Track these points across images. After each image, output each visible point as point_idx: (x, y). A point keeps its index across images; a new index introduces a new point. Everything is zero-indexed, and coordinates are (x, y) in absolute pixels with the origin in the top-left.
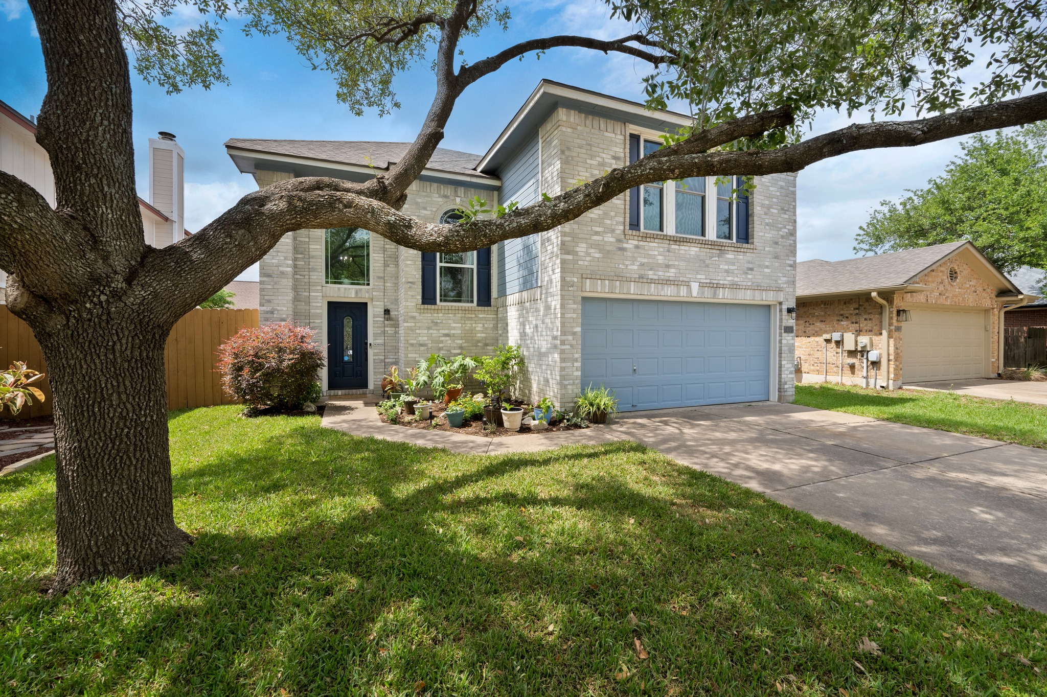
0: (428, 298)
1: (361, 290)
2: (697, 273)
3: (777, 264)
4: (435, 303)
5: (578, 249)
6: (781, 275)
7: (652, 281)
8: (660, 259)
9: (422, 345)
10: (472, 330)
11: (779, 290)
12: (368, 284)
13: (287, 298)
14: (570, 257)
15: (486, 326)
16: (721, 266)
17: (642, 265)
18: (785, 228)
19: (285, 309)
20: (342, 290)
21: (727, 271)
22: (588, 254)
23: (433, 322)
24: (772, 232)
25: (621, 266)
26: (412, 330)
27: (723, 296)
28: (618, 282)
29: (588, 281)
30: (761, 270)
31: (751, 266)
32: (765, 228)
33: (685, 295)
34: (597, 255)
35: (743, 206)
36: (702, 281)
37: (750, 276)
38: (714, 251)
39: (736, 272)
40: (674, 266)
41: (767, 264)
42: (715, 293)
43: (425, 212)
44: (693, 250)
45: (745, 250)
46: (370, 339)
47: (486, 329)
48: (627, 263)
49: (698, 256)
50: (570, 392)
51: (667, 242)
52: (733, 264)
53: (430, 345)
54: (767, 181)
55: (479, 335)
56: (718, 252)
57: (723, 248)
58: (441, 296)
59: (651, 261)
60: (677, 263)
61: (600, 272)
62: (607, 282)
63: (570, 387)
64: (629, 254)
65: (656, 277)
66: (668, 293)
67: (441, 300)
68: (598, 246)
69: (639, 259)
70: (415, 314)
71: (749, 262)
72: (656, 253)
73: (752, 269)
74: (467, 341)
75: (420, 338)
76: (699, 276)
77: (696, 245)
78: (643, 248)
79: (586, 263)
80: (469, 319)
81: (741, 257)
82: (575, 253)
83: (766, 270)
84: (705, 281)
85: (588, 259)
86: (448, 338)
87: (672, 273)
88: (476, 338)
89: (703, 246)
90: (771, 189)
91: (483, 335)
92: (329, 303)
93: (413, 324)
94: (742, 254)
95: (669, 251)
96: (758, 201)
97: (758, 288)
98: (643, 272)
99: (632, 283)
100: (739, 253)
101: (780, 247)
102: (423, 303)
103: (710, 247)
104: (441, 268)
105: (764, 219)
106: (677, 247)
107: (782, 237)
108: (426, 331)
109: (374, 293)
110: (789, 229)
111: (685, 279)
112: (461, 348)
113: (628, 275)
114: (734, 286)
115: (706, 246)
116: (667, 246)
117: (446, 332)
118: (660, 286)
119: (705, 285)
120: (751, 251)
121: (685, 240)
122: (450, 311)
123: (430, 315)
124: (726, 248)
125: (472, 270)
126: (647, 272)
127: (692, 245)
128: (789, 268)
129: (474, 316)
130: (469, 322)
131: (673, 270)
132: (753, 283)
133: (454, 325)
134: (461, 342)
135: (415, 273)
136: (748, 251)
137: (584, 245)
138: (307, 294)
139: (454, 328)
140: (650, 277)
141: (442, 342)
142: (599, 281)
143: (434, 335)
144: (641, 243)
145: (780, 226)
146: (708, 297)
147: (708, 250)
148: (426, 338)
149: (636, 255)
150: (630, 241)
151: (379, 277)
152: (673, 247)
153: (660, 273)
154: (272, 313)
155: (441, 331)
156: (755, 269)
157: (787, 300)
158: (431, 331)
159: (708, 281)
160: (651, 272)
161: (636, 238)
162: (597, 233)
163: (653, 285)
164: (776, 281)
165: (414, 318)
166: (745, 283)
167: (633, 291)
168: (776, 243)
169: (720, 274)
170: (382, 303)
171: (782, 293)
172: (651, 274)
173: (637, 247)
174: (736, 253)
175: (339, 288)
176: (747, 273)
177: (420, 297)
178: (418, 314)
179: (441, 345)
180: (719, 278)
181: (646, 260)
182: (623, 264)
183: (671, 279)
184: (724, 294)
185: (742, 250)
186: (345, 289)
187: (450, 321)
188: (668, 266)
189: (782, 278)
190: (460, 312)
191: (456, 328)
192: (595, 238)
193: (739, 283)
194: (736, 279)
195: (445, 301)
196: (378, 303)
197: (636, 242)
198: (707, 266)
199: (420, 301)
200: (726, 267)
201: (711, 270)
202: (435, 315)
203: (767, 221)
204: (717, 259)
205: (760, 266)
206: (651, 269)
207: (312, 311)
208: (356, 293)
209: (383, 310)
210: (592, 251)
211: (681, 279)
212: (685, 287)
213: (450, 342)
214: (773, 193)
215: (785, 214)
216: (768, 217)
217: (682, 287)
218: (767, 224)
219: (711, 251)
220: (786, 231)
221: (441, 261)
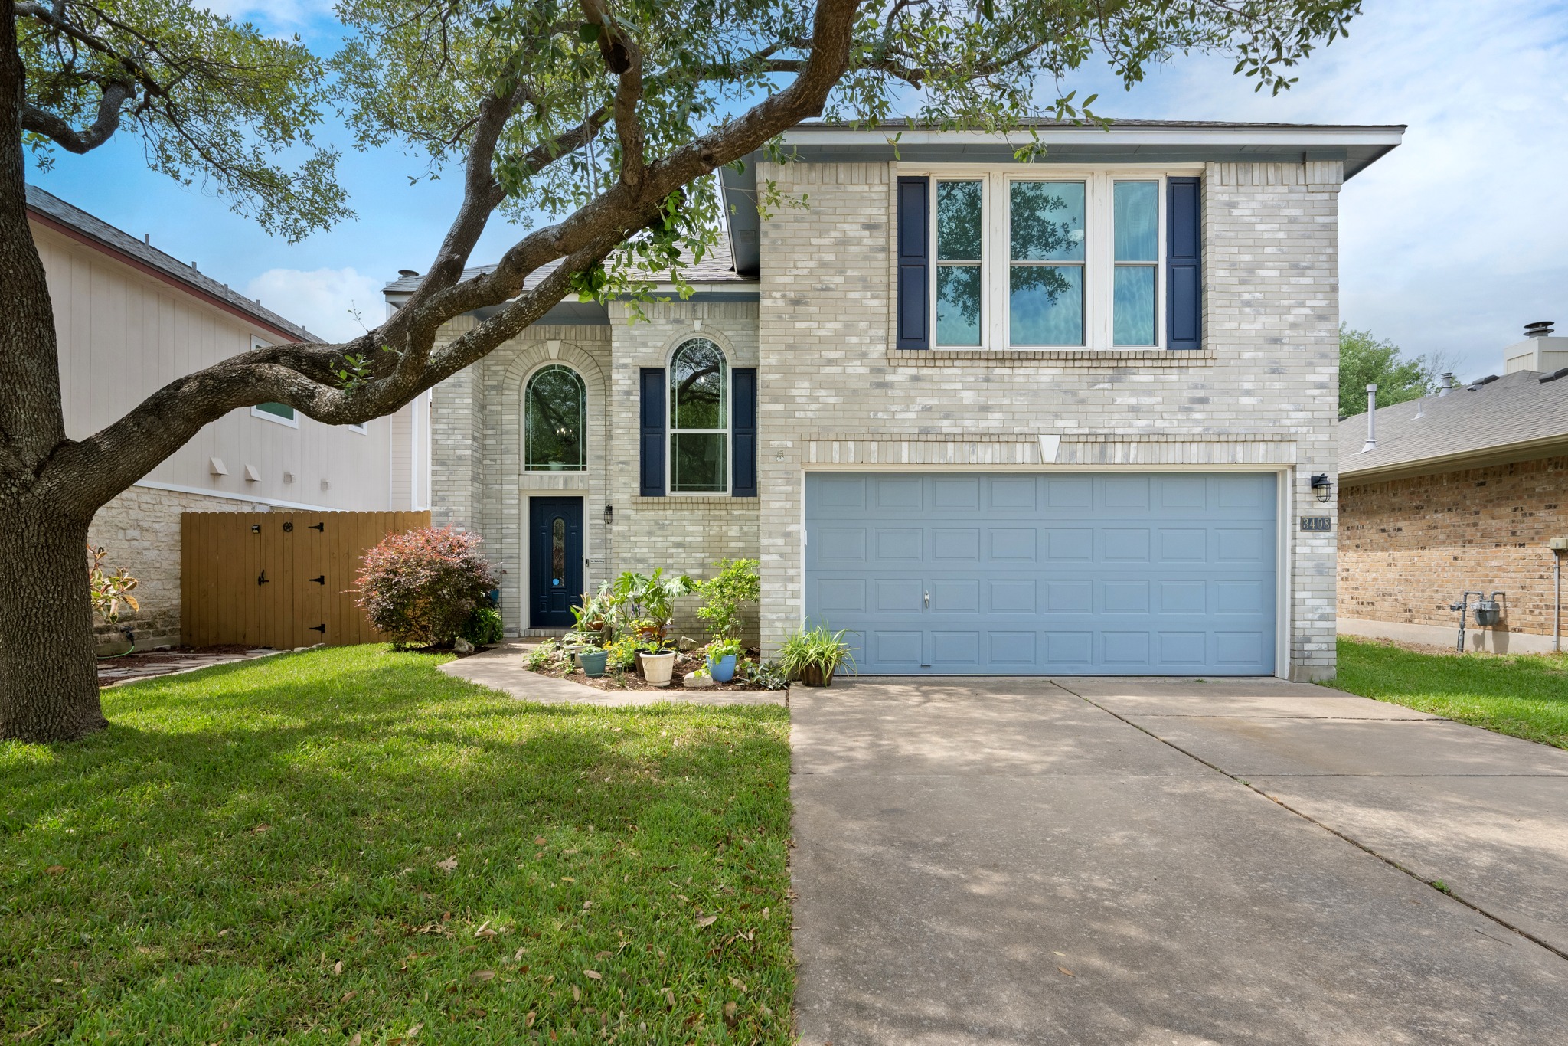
0: (651, 485)
1: (572, 477)
2: (1057, 417)
3: (1278, 386)
4: (663, 494)
5: (794, 392)
6: (1291, 407)
7: (947, 439)
8: (968, 397)
9: (639, 561)
10: (722, 537)
11: (1284, 439)
12: (584, 469)
13: (465, 493)
14: (780, 407)
15: (745, 528)
16: (1119, 401)
17: (927, 409)
18: (1302, 305)
19: (462, 509)
20: (546, 479)
21: (1135, 409)
22: (814, 400)
23: (657, 524)
24: (1263, 318)
25: (880, 415)
26: (624, 537)
27: (1118, 458)
28: (874, 445)
29: (813, 445)
30: (1230, 400)
31: (1200, 394)
32: (1241, 312)
33: (1027, 460)
34: (832, 400)
35: (1185, 274)
36: (1067, 431)
37: (1197, 416)
38: (1100, 371)
39: (1158, 408)
40: (1000, 408)
41: (1247, 386)
42: (1103, 453)
43: (645, 350)
44: (1047, 374)
45: (1184, 363)
46: (587, 554)
47: (746, 534)
48: (893, 408)
49: (1058, 385)
50: (780, 632)
51: (984, 364)
52: (1151, 393)
53: (652, 561)
54: (1247, 212)
55: (733, 544)
56: (1111, 372)
57: (1122, 364)
58: (673, 481)
59: (945, 401)
60: (1007, 401)
61: (837, 429)
62: (851, 445)
63: (778, 624)
64: (898, 392)
65: (958, 431)
66: (987, 457)
67: (673, 489)
68: (831, 384)
69: (919, 400)
70: (629, 512)
71: (1195, 387)
72: (959, 386)
73: (1203, 401)
74: (713, 555)
75: (637, 550)
76: (1060, 423)
77: (1052, 363)
78: (929, 379)
79: (810, 415)
80: (716, 518)
81: (1175, 378)
82: (790, 399)
83: (1245, 400)
84: (1075, 431)
85: (813, 407)
86: (680, 550)
87: (995, 420)
88: (727, 550)
89: (1071, 364)
90: (1260, 227)
91: (741, 544)
92: (533, 500)
93: (626, 528)
94: (1175, 371)
95: (987, 380)
96: (1219, 257)
97: (1224, 438)
98: (929, 423)
99: (905, 445)
100: (1167, 371)
101: (1286, 348)
102: (643, 494)
103: (1087, 364)
104: (673, 436)
105: (1238, 294)
106: (1007, 371)
107: (1294, 326)
108: (646, 539)
109: (591, 482)
110: (1313, 308)
111: (1026, 430)
112: (702, 565)
113: (896, 430)
114: (1157, 438)
115: (1078, 364)
116: (984, 371)
117: (678, 539)
118: (967, 447)
119: (1075, 439)
120: (1200, 363)
121: (1023, 356)
122: (684, 506)
123: (654, 511)
124: (1130, 363)
125: (725, 436)
126: (937, 423)
127: (1044, 363)
128: (1317, 392)
129: (724, 512)
130: (716, 523)
131: (998, 415)
132: (1207, 429)
133: (691, 528)
134: (702, 555)
135: (629, 447)
136: (1192, 363)
137: (807, 385)
138: (498, 487)
139: (691, 534)
140: (945, 431)
141: (671, 556)
142: (836, 445)
143: (659, 545)
144: (925, 371)
145: (1286, 303)
146: (1085, 459)
147: (1085, 371)
148: (645, 550)
149: (912, 393)
150: (900, 370)
151: (598, 457)
152: (997, 371)
153: (967, 423)
154: (447, 515)
155: (670, 539)
156: (1215, 400)
157: (1310, 460)
158: (653, 539)
159: (1086, 431)
160: (946, 422)
161: (912, 362)
162: (831, 362)
163: (950, 445)
164: (1275, 421)
165: (627, 517)
166: (1184, 431)
167: (907, 457)
168: (1276, 341)
169: (1116, 416)
170: (603, 497)
171: (1293, 446)
172: (946, 426)
173: (916, 378)
174: (1160, 371)
175: (541, 477)
176: (1189, 410)
177: (636, 485)
178: (634, 512)
179: (670, 561)
180: (1113, 423)
181: (936, 401)
182: (886, 411)
183: (991, 431)
184: (1127, 455)
185: (1175, 363)
186: (550, 477)
187: (685, 523)
188: (985, 409)
189: (1293, 415)
190: (701, 506)
191: (695, 533)
192: (827, 370)
193: (1167, 431)
194: (1158, 423)
195: (681, 489)
196: (596, 497)
197: (913, 371)
198: (1082, 402)
199: (638, 491)
200: (1133, 401)
201: (1091, 408)
202: (661, 512)
203: (1246, 296)
204: (1107, 386)
205: (1226, 393)
206: (947, 417)
207: (505, 511)
208: (566, 482)
209: (603, 508)
210: (823, 392)
211: (1017, 430)
212: (1027, 446)
213: (684, 556)
214: (1266, 236)
215: (1303, 275)
216: (1251, 288)
217: (1019, 446)
218: (1248, 304)
219: (1092, 372)
220: (1308, 311)
221: (673, 426)
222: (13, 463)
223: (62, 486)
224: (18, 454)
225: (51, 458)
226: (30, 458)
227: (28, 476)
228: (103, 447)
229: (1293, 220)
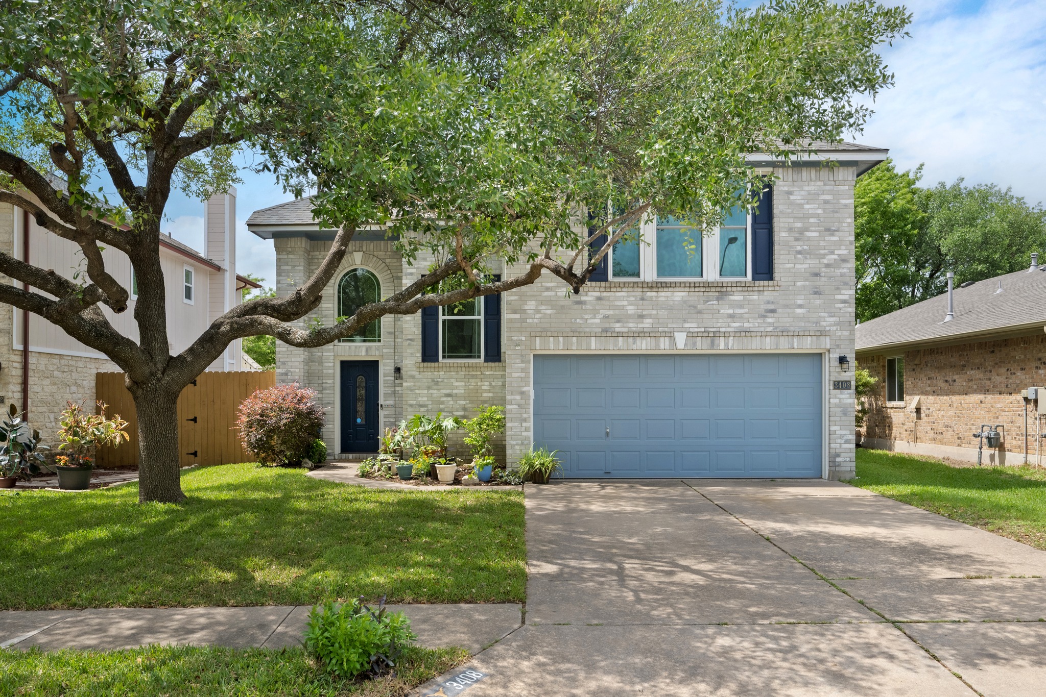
0: (429, 355)
1: (371, 347)
2: (685, 321)
3: (818, 302)
4: (437, 360)
5: (526, 307)
6: (826, 315)
7: (619, 334)
8: (631, 309)
9: (421, 406)
10: (477, 390)
11: (821, 334)
12: (379, 341)
13: (299, 360)
14: (517, 316)
15: (493, 384)
16: (722, 311)
17: (606, 317)
18: (832, 253)
19: (297, 370)
20: (353, 348)
21: (732, 316)
22: (539, 312)
23: (433, 381)
24: (809, 261)
25: (578, 321)
26: (411, 390)
27: (722, 346)
28: (574, 339)
29: (538, 339)
30: (789, 311)
31: (771, 307)
32: (795, 258)
33: (667, 347)
34: (549, 312)
35: (763, 233)
36: (691, 330)
37: (770, 320)
38: (710, 294)
39: (746, 316)
40: (650, 316)
41: (800, 302)
42: (713, 343)
43: (425, 263)
44: (679, 295)
45: (761, 289)
46: (381, 401)
47: (494, 387)
48: (586, 317)
49: (685, 302)
50: (518, 452)
51: (641, 290)
52: (742, 307)
53: (430, 406)
54: (799, 197)
55: (485, 395)
56: (717, 294)
57: (724, 289)
58: (444, 351)
59: (617, 312)
60: (654, 312)
61: (552, 330)
62: (561, 339)
63: (517, 447)
64: (589, 307)
65: (625, 330)
66: (643, 346)
67: (444, 357)
68: (548, 302)
69: (601, 312)
70: (414, 373)
71: (768, 302)
72: (625, 303)
73: (773, 311)
74: (471, 402)
75: (420, 399)
76: (686, 325)
77: (682, 289)
78: (608, 299)
79: (536, 321)
80: (473, 376)
81: (756, 297)
82: (524, 312)
83: (798, 311)
84: (696, 330)
85: (538, 316)
86: (449, 399)
87: (647, 323)
88: (481, 399)
89: (693, 289)
90: (806, 206)
91: (490, 395)
92: (342, 362)
93: (412, 384)
94: (756, 293)
95: (642, 299)
96: (782, 225)
97: (784, 332)
98: (607, 325)
99: (593, 339)
100: (751, 293)
101: (823, 279)
102: (424, 360)
103: (702, 289)
104: (444, 321)
105: (794, 247)
106: (654, 294)
107: (828, 266)
108: (426, 391)
109: (385, 351)
110: (839, 255)
111: (666, 330)
112: (464, 409)
113: (588, 330)
114: (745, 333)
115: (697, 289)
116: (641, 294)
117: (448, 391)
118: (630, 340)
119: (695, 335)
120: (771, 288)
121: (664, 285)
122: (452, 369)
123: (431, 372)
124: (729, 289)
125: (479, 321)
126: (613, 325)
127: (677, 289)
128: (842, 305)
129: (479, 373)
130: (473, 380)
131: (649, 320)
132: (775, 328)
133: (457, 384)
134: (464, 402)
135: (414, 329)
136: (766, 289)
137: (534, 303)
138: (319, 354)
139: (457, 387)
140: (617, 330)
141: (443, 403)
142: (551, 339)
143: (435, 395)
144: (605, 294)
145: (823, 252)
146: (702, 346)
147: (701, 294)
148: (425, 399)
149: (597, 307)
150: (590, 294)
151: (390, 333)
152: (649, 294)
153: (631, 325)
154: (286, 374)
155: (442, 391)
156: (780, 310)
157: (838, 346)
158: (431, 391)
159: (702, 330)
160: (618, 325)
161: (597, 289)
162: (548, 289)
163: (620, 339)
164: (817, 323)
165: (413, 377)
166: (762, 329)
167: (594, 346)
168: (817, 275)
169: (720, 321)
170: (392, 361)
171: (828, 339)
172: (618, 327)
173: (599, 299)
174: (747, 293)
175: (350, 347)
176: (765, 317)
177: (419, 355)
178: (417, 373)
179: (442, 406)
180: (719, 325)
181: (611, 312)
182: (582, 318)
183: (645, 330)
184: (727, 344)
185: (756, 289)
186: (356, 347)
187: (452, 380)
188: (641, 317)
189: (828, 319)
190: (463, 369)
191: (459, 387)
192: (546, 294)
193: (751, 329)
194: (746, 325)
195: (449, 357)
196: (388, 361)
197: (598, 294)
198: (700, 312)
199: (420, 359)
200: (731, 311)
201: (705, 316)
202: (436, 373)
203: (799, 248)
204: (715, 302)
205: (787, 306)
206: (618, 321)
207: (325, 371)
208: (367, 351)
209: (392, 369)
210: (543, 307)
211: (660, 330)
212: (667, 339)
213: (452, 402)
214: (810, 211)
215: (833, 235)
216: (801, 243)
217: (662, 339)
218: (799, 252)
219: (706, 294)
220: (836, 257)
221: (444, 315)
222: (154, 369)
223: (173, 379)
224: (155, 365)
225: (168, 365)
226: (160, 366)
227: (160, 375)
228: (188, 359)
229: (826, 202)
